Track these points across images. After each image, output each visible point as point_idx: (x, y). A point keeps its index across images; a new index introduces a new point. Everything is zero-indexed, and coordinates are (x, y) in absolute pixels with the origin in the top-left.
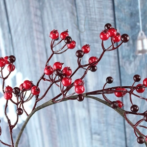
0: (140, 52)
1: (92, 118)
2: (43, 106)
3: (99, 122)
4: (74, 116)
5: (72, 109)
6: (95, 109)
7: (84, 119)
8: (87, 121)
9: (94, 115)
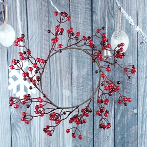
0: (105, 57)
1: (73, 96)
2: (55, 106)
3: (78, 99)
4: (62, 95)
5: (61, 90)
6: (76, 91)
7: (69, 97)
8: (70, 99)
9: (75, 94)
